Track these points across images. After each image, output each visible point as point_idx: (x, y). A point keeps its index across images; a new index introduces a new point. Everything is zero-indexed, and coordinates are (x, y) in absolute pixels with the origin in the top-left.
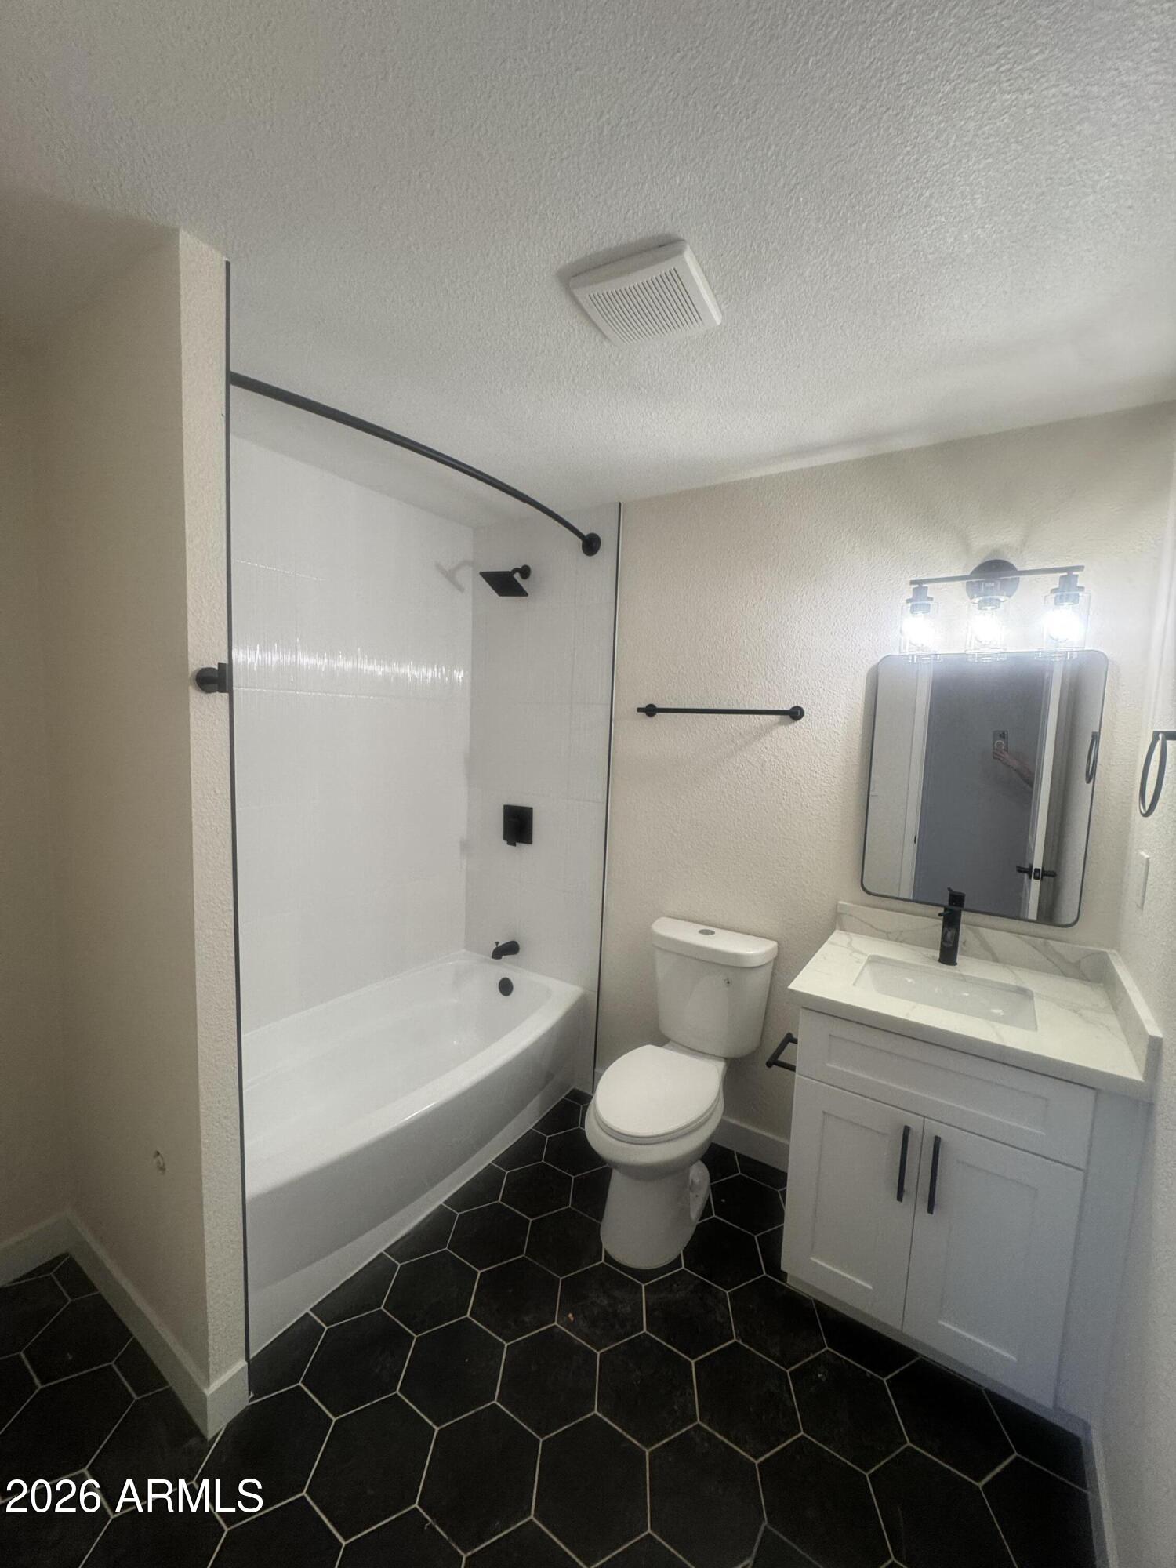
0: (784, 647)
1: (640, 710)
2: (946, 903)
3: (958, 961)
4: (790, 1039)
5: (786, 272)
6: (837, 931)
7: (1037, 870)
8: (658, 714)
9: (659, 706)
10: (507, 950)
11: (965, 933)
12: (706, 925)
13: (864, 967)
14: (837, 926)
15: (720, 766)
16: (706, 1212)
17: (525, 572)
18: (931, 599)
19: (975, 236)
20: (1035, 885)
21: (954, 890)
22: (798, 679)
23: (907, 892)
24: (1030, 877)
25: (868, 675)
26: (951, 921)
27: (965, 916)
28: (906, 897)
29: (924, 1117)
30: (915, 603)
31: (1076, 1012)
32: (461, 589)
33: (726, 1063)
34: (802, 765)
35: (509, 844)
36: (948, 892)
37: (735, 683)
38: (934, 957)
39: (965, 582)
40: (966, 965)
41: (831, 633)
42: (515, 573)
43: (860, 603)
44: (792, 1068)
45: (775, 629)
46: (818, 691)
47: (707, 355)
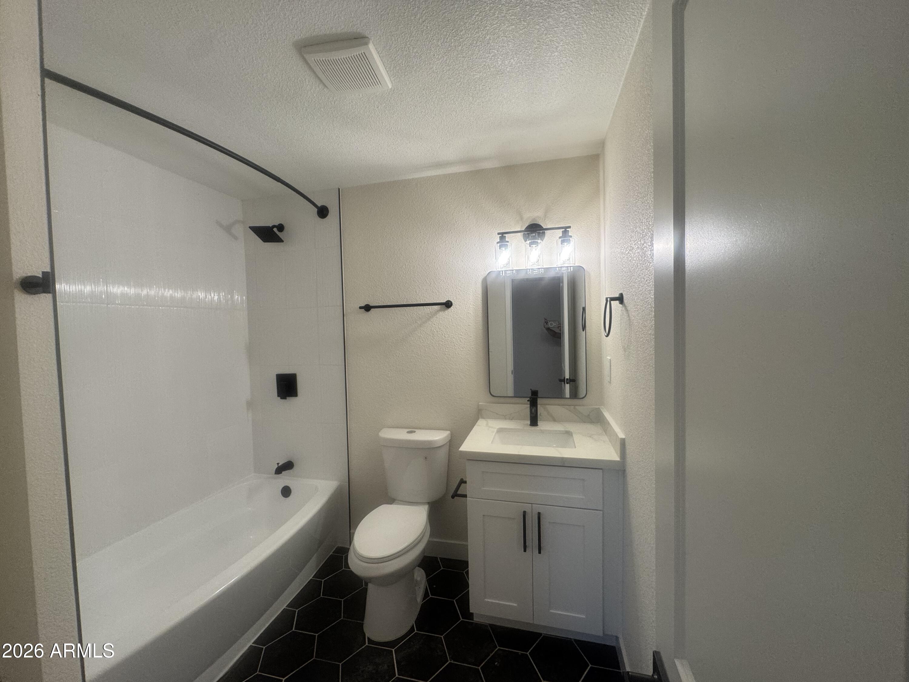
0: (439, 269)
1: (361, 308)
2: (530, 395)
3: (538, 424)
4: (463, 482)
5: (423, 65)
6: (480, 419)
7: (567, 379)
8: (372, 309)
9: (371, 305)
11: (540, 409)
12: (410, 428)
13: (495, 435)
14: (480, 417)
15: (410, 336)
16: (426, 595)
17: (281, 228)
18: (508, 242)
19: (511, 63)
20: (567, 386)
21: (533, 389)
22: (448, 285)
23: (511, 393)
24: (565, 383)
25: (482, 282)
26: (533, 403)
27: (539, 401)
28: (511, 395)
29: (532, 504)
30: (501, 244)
31: (590, 437)
33: (429, 506)
34: (454, 332)
35: (281, 398)
36: (530, 391)
37: (414, 290)
38: (527, 424)
39: (522, 233)
40: (542, 425)
41: (462, 261)
42: (273, 228)
43: (475, 245)
44: (465, 496)
45: (433, 259)
46: (459, 292)
47: (384, 104)
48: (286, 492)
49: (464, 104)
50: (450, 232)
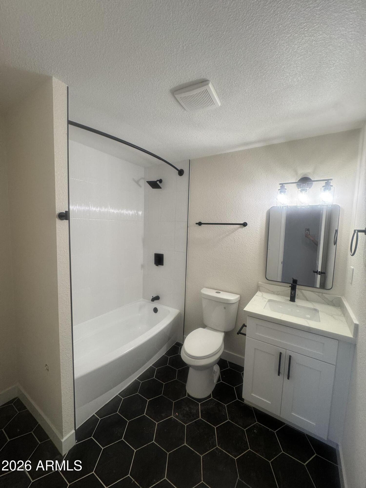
0: (241, 204)
1: (197, 223)
2: (292, 282)
3: (296, 301)
4: (244, 326)
5: (240, 90)
6: (258, 292)
7: (319, 272)
8: (202, 225)
9: (202, 222)
10: (156, 298)
12: (218, 290)
13: (267, 303)
14: (258, 290)
15: (221, 241)
16: (219, 380)
17: (161, 181)
18: (286, 189)
19: (298, 79)
20: (319, 276)
21: (294, 278)
22: (245, 214)
23: (279, 279)
24: (317, 274)
25: (267, 212)
26: (293, 288)
27: (298, 287)
28: (279, 281)
29: (286, 349)
30: (281, 190)
31: (332, 316)
32: (140, 186)
33: (225, 333)
34: (247, 240)
35: (156, 265)
36: (292, 279)
37: (226, 215)
38: (288, 300)
39: (296, 184)
40: (298, 302)
41: (255, 200)
42: (157, 181)
43: (264, 191)
44: (245, 335)
45: (238, 198)
46: (252, 217)
47: (216, 115)
48: (156, 310)
49: (264, 108)
50: (250, 183)
